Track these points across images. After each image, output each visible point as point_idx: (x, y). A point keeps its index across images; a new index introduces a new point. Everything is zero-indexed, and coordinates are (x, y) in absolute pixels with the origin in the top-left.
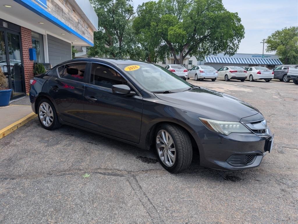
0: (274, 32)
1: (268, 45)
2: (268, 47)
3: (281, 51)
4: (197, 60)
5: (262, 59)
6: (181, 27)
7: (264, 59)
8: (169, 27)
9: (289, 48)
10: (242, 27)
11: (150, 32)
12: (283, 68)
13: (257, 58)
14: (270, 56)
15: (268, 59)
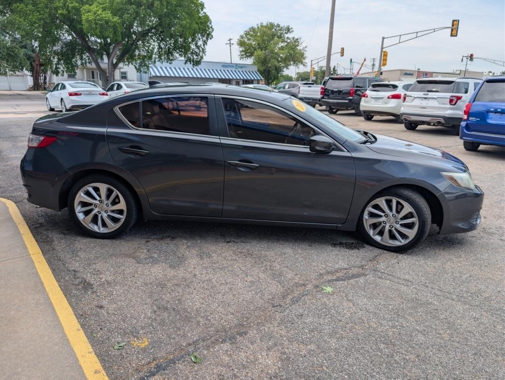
0: (247, 29)
1: (241, 49)
2: (241, 52)
3: (259, 58)
4: (137, 72)
5: (235, 71)
6: (105, 8)
7: (239, 71)
8: (81, 5)
9: (269, 55)
10: (206, 17)
11: (38, 11)
12: (287, 87)
13: (229, 69)
14: (245, 66)
15: (244, 70)
